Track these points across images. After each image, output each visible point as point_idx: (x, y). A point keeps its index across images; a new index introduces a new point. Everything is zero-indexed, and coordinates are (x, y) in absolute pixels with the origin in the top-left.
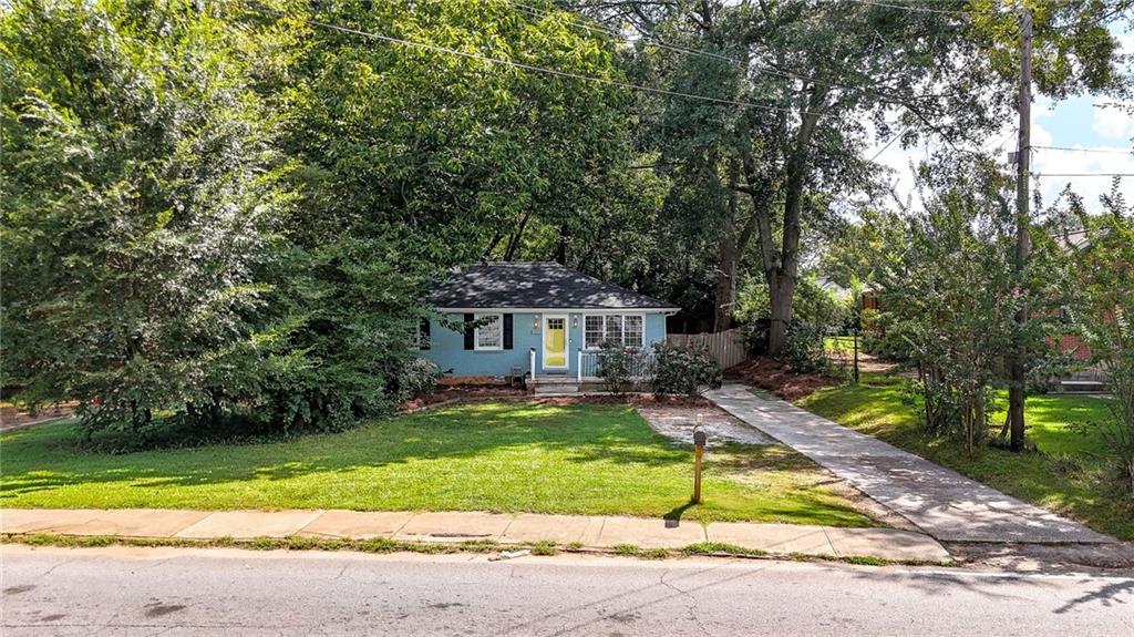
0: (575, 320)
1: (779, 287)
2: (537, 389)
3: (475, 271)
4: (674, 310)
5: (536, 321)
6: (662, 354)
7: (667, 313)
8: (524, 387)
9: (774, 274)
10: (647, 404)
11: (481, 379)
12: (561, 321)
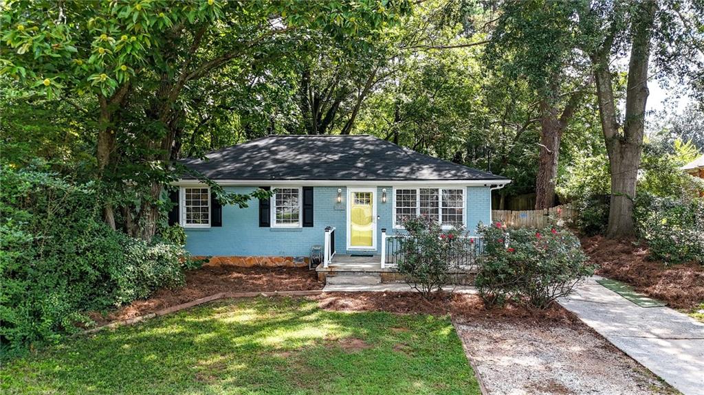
0: (384, 194)
1: (622, 157)
2: (329, 280)
3: (282, 144)
4: (502, 183)
5: (339, 195)
6: (492, 242)
7: (492, 186)
8: (315, 276)
9: (617, 142)
10: (470, 315)
11: (277, 259)
12: (368, 195)
